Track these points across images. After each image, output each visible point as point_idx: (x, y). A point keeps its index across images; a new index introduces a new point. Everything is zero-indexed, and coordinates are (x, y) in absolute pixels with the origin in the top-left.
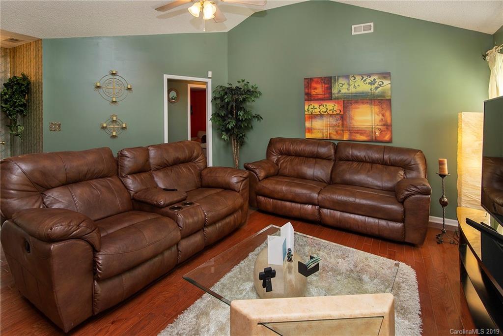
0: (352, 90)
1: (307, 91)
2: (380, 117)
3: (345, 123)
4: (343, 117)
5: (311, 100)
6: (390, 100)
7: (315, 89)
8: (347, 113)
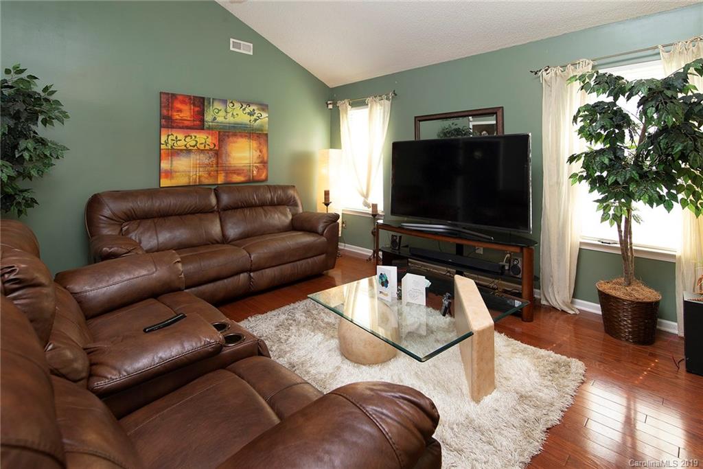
0: (230, 119)
1: (165, 112)
2: (258, 153)
3: (220, 161)
4: (217, 153)
5: (172, 127)
6: (267, 134)
7: (180, 111)
8: (223, 149)
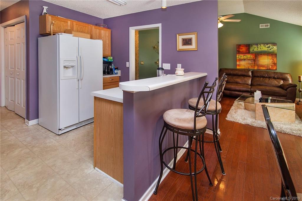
0: (259, 50)
1: (238, 50)
2: (272, 60)
3: (256, 63)
4: (255, 60)
5: (240, 53)
6: (276, 54)
7: (242, 49)
8: (257, 59)
